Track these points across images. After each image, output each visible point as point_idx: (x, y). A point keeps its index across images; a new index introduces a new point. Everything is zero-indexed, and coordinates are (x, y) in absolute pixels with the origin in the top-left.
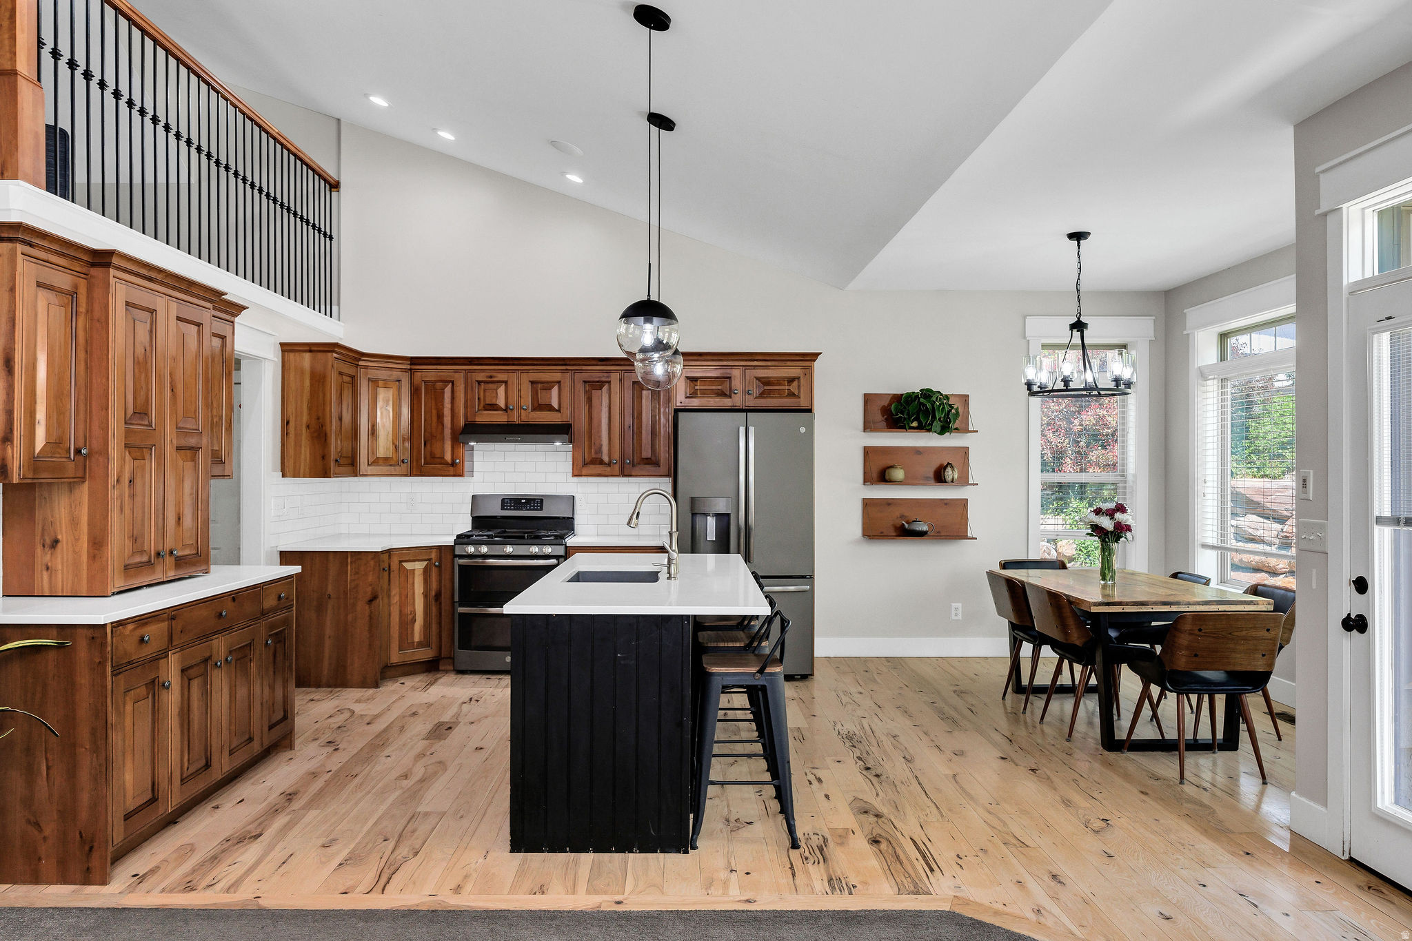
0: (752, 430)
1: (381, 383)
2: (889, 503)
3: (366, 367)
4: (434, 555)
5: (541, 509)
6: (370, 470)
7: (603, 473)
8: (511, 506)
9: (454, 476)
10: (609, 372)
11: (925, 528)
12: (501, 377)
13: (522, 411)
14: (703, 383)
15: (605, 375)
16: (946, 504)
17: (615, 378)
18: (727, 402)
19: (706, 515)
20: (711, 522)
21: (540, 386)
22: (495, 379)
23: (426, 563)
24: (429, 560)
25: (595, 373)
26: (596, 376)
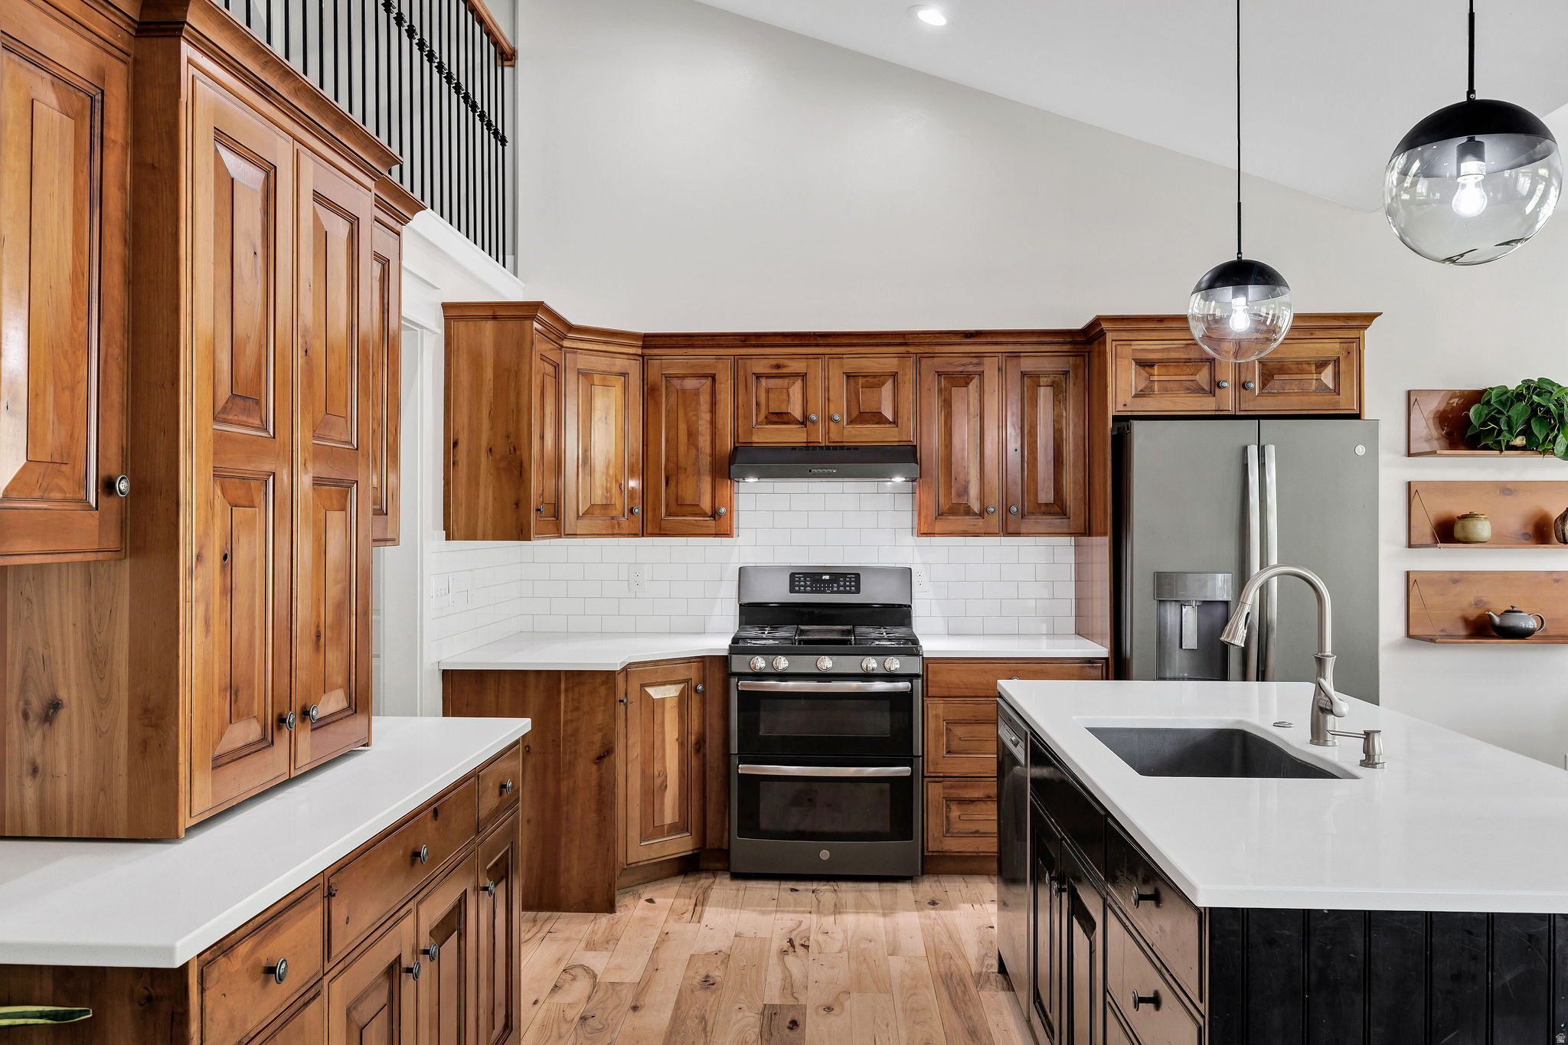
0: (1271, 451)
1: (597, 378)
2: (1457, 579)
3: (574, 350)
4: (693, 673)
5: (858, 591)
6: (583, 526)
7: (971, 529)
8: (805, 586)
9: (716, 535)
10: (980, 356)
11: (1531, 623)
12: (796, 366)
13: (832, 424)
14: (1164, 370)
15: (975, 361)
16: (1557, 581)
17: (990, 367)
18: (1208, 405)
19: (1182, 604)
20: (1190, 615)
21: (861, 381)
22: (784, 370)
23: (682, 686)
24: (687, 681)
25: (955, 358)
26: (957, 365)
